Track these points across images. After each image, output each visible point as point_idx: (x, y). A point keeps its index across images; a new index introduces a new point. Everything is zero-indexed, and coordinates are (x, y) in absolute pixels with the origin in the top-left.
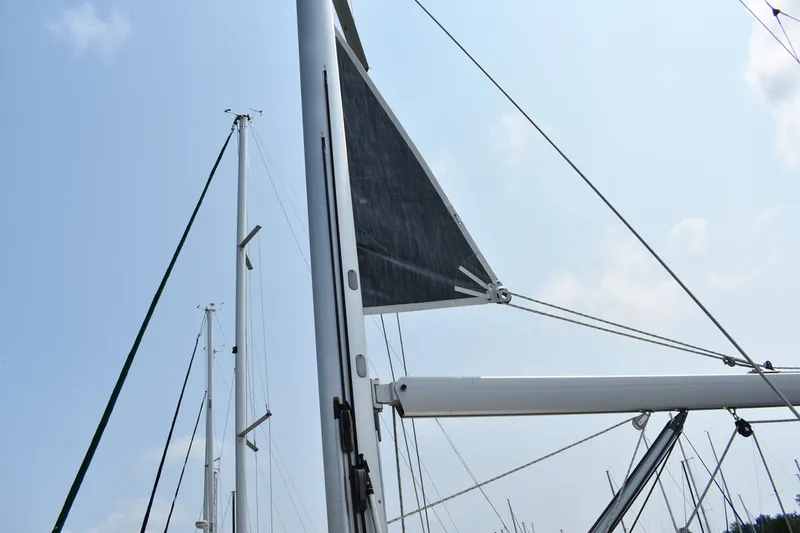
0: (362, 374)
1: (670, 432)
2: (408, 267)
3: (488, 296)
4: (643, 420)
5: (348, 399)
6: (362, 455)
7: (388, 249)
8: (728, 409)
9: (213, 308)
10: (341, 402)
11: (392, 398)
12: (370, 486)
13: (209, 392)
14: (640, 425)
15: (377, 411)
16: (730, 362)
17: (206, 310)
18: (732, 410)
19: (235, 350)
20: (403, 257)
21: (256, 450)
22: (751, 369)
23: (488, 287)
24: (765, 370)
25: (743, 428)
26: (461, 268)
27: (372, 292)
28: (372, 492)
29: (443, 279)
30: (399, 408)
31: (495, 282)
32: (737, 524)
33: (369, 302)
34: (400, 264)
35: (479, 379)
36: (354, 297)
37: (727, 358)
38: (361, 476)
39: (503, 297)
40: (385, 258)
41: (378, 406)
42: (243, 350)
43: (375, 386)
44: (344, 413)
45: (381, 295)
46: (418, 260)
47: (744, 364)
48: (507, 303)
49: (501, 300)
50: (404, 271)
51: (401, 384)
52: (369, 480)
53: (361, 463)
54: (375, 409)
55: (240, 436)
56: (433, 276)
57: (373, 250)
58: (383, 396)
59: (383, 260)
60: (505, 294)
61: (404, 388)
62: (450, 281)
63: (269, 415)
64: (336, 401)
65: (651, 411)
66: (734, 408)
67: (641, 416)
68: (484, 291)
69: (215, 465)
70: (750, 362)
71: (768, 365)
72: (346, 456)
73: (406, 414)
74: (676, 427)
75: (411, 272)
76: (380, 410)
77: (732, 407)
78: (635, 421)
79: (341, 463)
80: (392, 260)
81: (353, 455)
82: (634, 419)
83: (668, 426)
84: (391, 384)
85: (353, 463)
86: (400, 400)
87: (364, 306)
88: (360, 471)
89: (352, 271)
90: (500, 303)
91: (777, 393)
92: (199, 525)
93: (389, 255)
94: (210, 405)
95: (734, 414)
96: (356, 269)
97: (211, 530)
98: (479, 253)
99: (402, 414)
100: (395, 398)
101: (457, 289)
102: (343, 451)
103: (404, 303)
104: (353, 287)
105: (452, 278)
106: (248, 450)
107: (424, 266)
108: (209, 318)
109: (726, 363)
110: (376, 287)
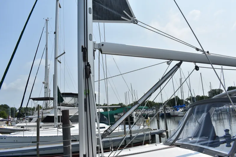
0: (91, 40)
1: (177, 66)
2: (108, 9)
3: (131, 21)
4: (170, 62)
5: (86, 46)
6: (89, 63)
7: (102, 3)
8: (194, 62)
9: (48, 19)
10: (84, 47)
11: (99, 48)
12: (91, 71)
13: (46, 45)
14: (169, 63)
15: (94, 51)
16: (198, 50)
17: (46, 20)
18: (195, 63)
19: (55, 33)
20: (107, 6)
21: (61, 63)
22: (203, 53)
23: (132, 18)
24: (206, 53)
25: (197, 68)
26: (124, 11)
27: (96, 15)
28: (91, 73)
29: (118, 14)
30: (101, 51)
31: (134, 17)
32: (191, 97)
33: (95, 18)
34: (105, 7)
35: (125, 45)
36: (90, 16)
37: (197, 48)
38: (88, 69)
39: (135, 22)
40: (101, 5)
41: (95, 49)
42: (57, 33)
43: (94, 44)
44: (84, 50)
45: (99, 17)
46: (111, 7)
47: (201, 51)
48: (137, 24)
49: (135, 23)
50: (107, 10)
51: (102, 44)
52: (90, 70)
53: (88, 65)
54: (94, 50)
55: (56, 58)
56: (115, 12)
57: (97, 2)
58: (97, 47)
59: (100, 6)
60: (136, 21)
61: (103, 45)
62: (120, 15)
63: (64, 53)
64: (82, 47)
65: (172, 60)
66: (196, 63)
67: (170, 61)
68: (130, 19)
69: (48, 67)
70: (203, 50)
71: (208, 52)
72: (84, 62)
73: (103, 53)
74: (178, 65)
75: (108, 10)
76: (95, 51)
77: (195, 62)
78: (168, 62)
79: (83, 64)
80: (103, 6)
81: (86, 62)
82: (167, 62)
83: (177, 65)
84: (99, 44)
85: (86, 65)
86: (101, 48)
87: (93, 19)
88: (88, 67)
89: (90, 8)
90: (134, 23)
91: (209, 60)
92: (43, 83)
93: (102, 4)
94: (47, 49)
95: (195, 64)
96: (92, 8)
97: (47, 84)
98: (130, 7)
99: (101, 53)
100: (100, 48)
101: (122, 17)
102: (84, 61)
103: (105, 20)
104: (90, 13)
105: (121, 14)
106: (58, 63)
107: (112, 9)
108: (47, 23)
109: (196, 50)
110: (97, 14)
